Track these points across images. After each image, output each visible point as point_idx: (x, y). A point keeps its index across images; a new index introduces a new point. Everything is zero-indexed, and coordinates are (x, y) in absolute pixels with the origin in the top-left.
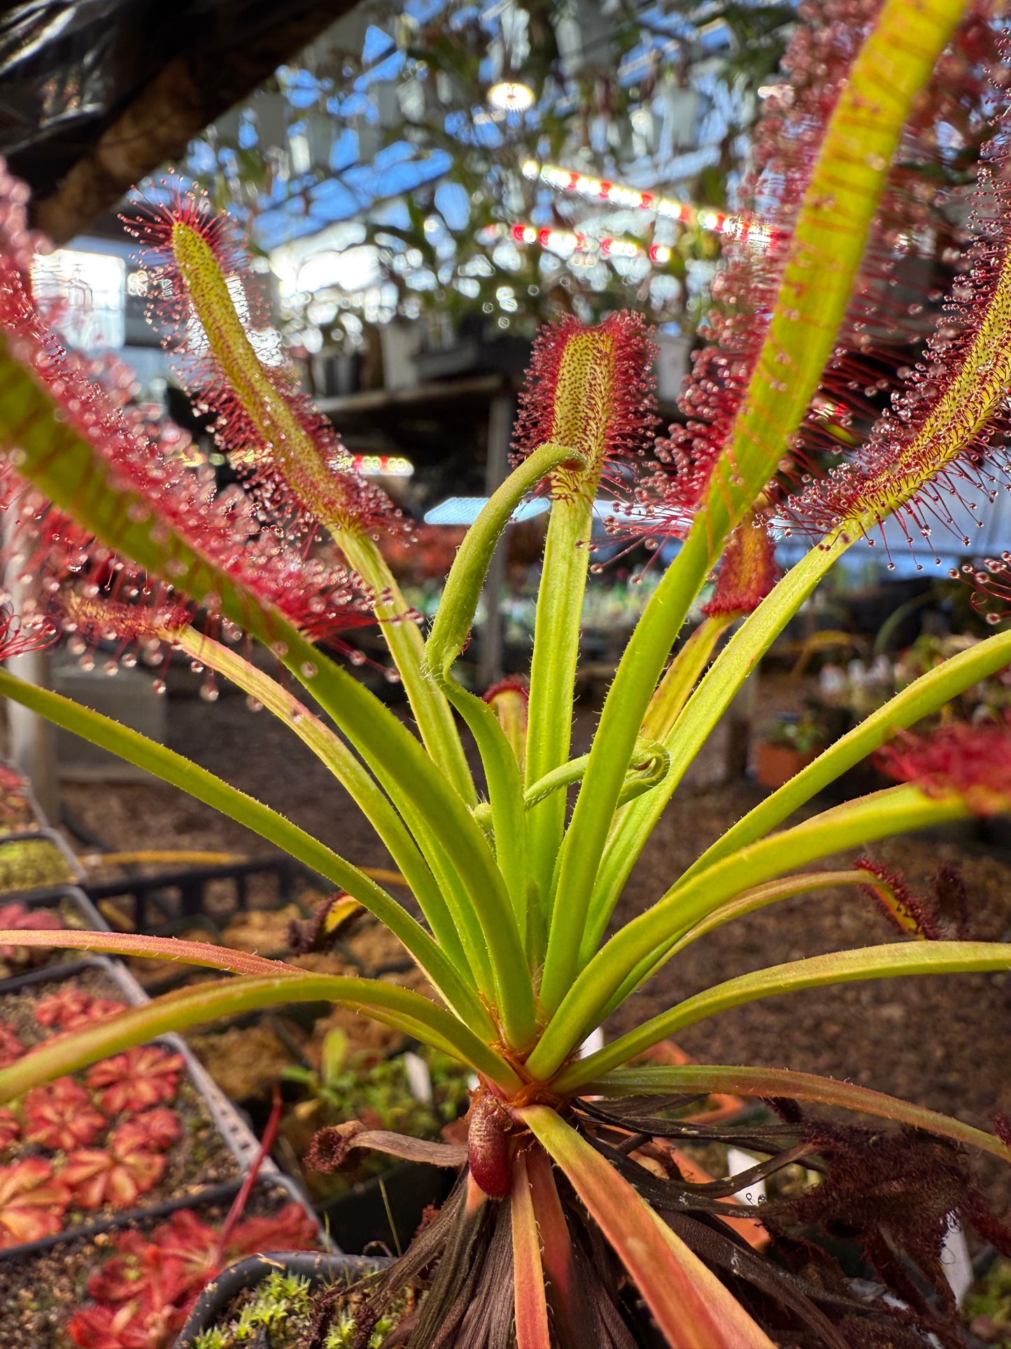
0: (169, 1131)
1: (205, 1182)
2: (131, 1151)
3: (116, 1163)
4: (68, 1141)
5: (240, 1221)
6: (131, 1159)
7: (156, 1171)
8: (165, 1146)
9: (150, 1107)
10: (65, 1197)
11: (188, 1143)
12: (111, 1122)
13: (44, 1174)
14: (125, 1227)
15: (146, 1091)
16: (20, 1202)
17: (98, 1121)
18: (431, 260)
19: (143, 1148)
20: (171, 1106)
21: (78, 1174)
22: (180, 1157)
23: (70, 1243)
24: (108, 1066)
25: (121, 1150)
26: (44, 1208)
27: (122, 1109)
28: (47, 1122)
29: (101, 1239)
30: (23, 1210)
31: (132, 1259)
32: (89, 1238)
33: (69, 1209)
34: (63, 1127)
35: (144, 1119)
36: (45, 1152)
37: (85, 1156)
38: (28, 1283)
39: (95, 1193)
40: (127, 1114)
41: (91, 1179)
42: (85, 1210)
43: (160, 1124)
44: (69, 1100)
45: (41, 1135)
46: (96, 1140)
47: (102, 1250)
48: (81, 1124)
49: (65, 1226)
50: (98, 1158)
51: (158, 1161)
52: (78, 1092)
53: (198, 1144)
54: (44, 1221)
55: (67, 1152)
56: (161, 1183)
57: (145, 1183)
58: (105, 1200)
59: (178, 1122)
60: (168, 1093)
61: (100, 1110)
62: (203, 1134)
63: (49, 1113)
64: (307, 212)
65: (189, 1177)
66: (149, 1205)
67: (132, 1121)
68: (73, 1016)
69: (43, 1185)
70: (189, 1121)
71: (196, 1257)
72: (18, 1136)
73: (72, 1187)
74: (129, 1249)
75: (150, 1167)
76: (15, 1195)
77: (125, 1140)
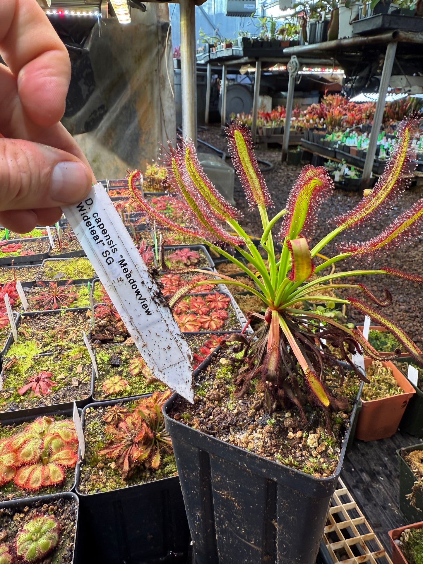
0: (225, 316)
1: (233, 329)
2: (215, 318)
3: (212, 320)
4: (200, 312)
6: (215, 320)
7: (221, 324)
8: (224, 319)
9: (221, 309)
10: (200, 324)
11: (230, 319)
12: (211, 310)
13: (195, 319)
14: (213, 334)
15: (220, 305)
16: (190, 323)
17: (208, 310)
19: (218, 318)
20: (226, 310)
21: (203, 320)
22: (227, 322)
23: (201, 334)
24: (210, 296)
25: (213, 317)
26: (195, 326)
27: (214, 308)
28: (196, 307)
29: (208, 335)
30: (190, 325)
31: (214, 341)
32: (205, 334)
33: (200, 327)
34: (199, 309)
35: (219, 311)
36: (195, 313)
37: (204, 317)
38: (192, 340)
39: (207, 325)
40: (215, 309)
41: (206, 322)
42: (204, 328)
43: (223, 313)
44: (201, 303)
45: (194, 310)
46: (207, 314)
47: (208, 338)
48: (204, 309)
49: (200, 331)
50: (208, 318)
51: (222, 322)
52: (203, 301)
53: (232, 320)
54: (195, 329)
55: (200, 315)
56: (223, 326)
57: (218, 326)
58: (208, 328)
59: (227, 314)
60: (226, 307)
61: (209, 307)
62: (234, 318)
63: (196, 305)
65: (229, 327)
66: (220, 331)
67: (216, 311)
70: (230, 315)
72: (189, 309)
73: (202, 323)
74: (214, 339)
75: (220, 322)
76: (188, 321)
77: (214, 315)
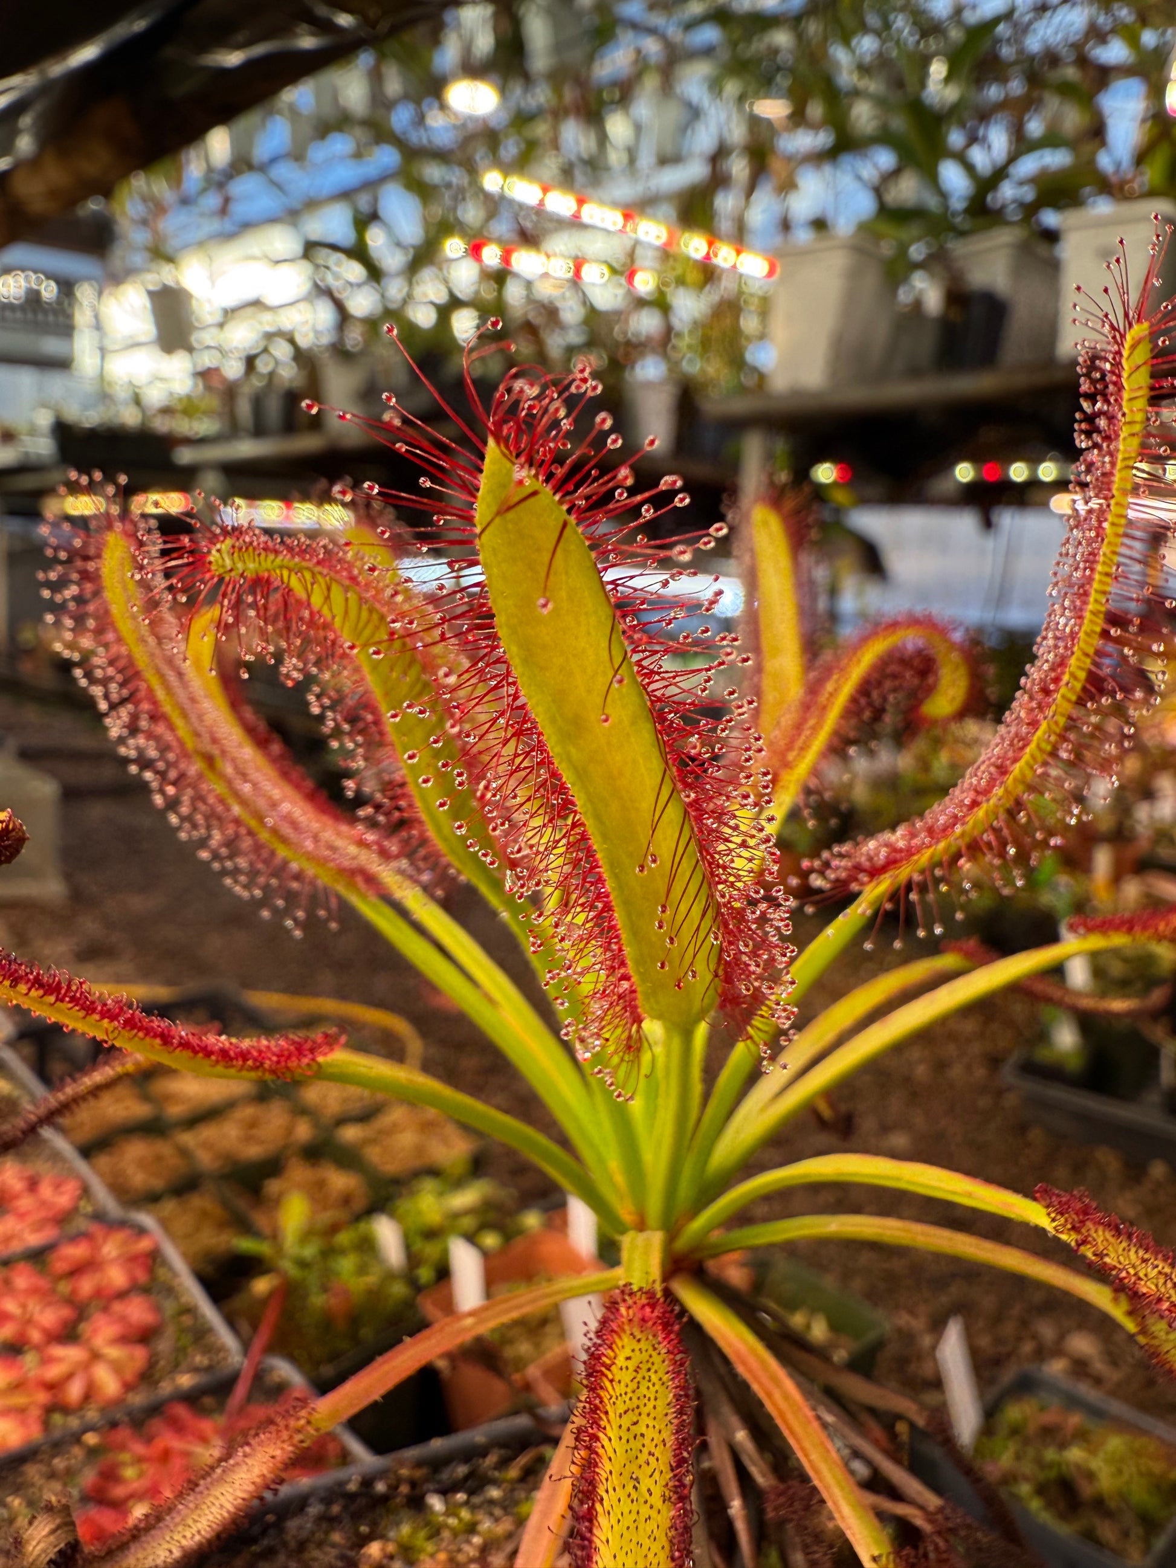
0: (149, 1318)
1: (196, 1370)
2: (110, 1343)
3: (95, 1356)
4: (36, 1336)
5: (241, 1410)
6: (111, 1352)
7: (140, 1363)
8: (145, 1336)
9: (121, 1295)
10: (43, 1397)
11: (170, 1331)
12: (80, 1311)
13: (16, 1375)
14: (114, 1425)
15: (117, 1277)
17: (66, 1312)
18: (375, 273)
19: (123, 1340)
20: (147, 1291)
21: (53, 1372)
22: (164, 1345)
23: (56, 1445)
25: (98, 1342)
26: (23, 1410)
27: (92, 1298)
28: (10, 1317)
29: (91, 1439)
31: (125, 1457)
32: (76, 1438)
33: (49, 1410)
34: (29, 1322)
35: (117, 1307)
36: (13, 1349)
37: (56, 1351)
38: (17, 1490)
39: (75, 1391)
40: (98, 1303)
41: (69, 1376)
42: (65, 1409)
43: (137, 1311)
44: (34, 1291)
45: (6, 1332)
46: (68, 1334)
47: (93, 1452)
48: (49, 1317)
49: (46, 1425)
50: (71, 1354)
51: (140, 1351)
52: (43, 1283)
53: (183, 1330)
54: (23, 1423)
55: (38, 1348)
56: (147, 1376)
57: (130, 1376)
58: (88, 1396)
59: (157, 1309)
60: (142, 1277)
61: (70, 1301)
62: (187, 1318)
63: (10, 1306)
64: (224, 211)
65: (176, 1367)
66: (138, 1399)
67: (105, 1309)
69: (17, 1387)
70: (169, 1306)
71: (198, 1449)
73: (51, 1386)
74: (122, 1447)
75: (132, 1358)
77: (102, 1331)
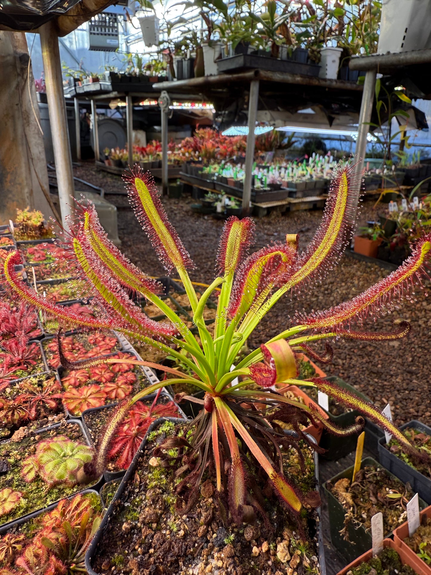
0: (133, 379)
2: (122, 384)
3: (119, 387)
4: (104, 380)
5: (156, 405)
6: (122, 386)
7: (130, 390)
8: (132, 383)
9: (127, 371)
10: (105, 396)
11: (139, 382)
12: (115, 375)
13: (98, 389)
16: (93, 396)
17: (112, 375)
19: (126, 383)
20: (133, 371)
21: (108, 390)
22: (137, 386)
23: (108, 408)
25: (120, 384)
26: (100, 398)
27: (119, 372)
28: (98, 374)
30: (94, 398)
33: (106, 399)
34: (102, 376)
35: (125, 375)
36: (98, 383)
37: (109, 384)
38: (98, 418)
39: (113, 395)
40: (120, 373)
41: (112, 391)
42: (111, 399)
43: (130, 376)
44: (103, 368)
45: (96, 378)
46: (112, 380)
48: (107, 375)
49: (106, 404)
50: (113, 385)
51: (131, 387)
53: (142, 383)
54: (100, 402)
55: (104, 383)
57: (127, 393)
58: (116, 397)
59: (135, 376)
61: (112, 371)
62: (143, 380)
63: (97, 371)
67: (121, 375)
68: (100, 342)
69: (98, 392)
70: (139, 376)
71: (144, 414)
72: (89, 378)
73: (107, 393)
75: (129, 388)
76: (91, 394)
77: (120, 381)
